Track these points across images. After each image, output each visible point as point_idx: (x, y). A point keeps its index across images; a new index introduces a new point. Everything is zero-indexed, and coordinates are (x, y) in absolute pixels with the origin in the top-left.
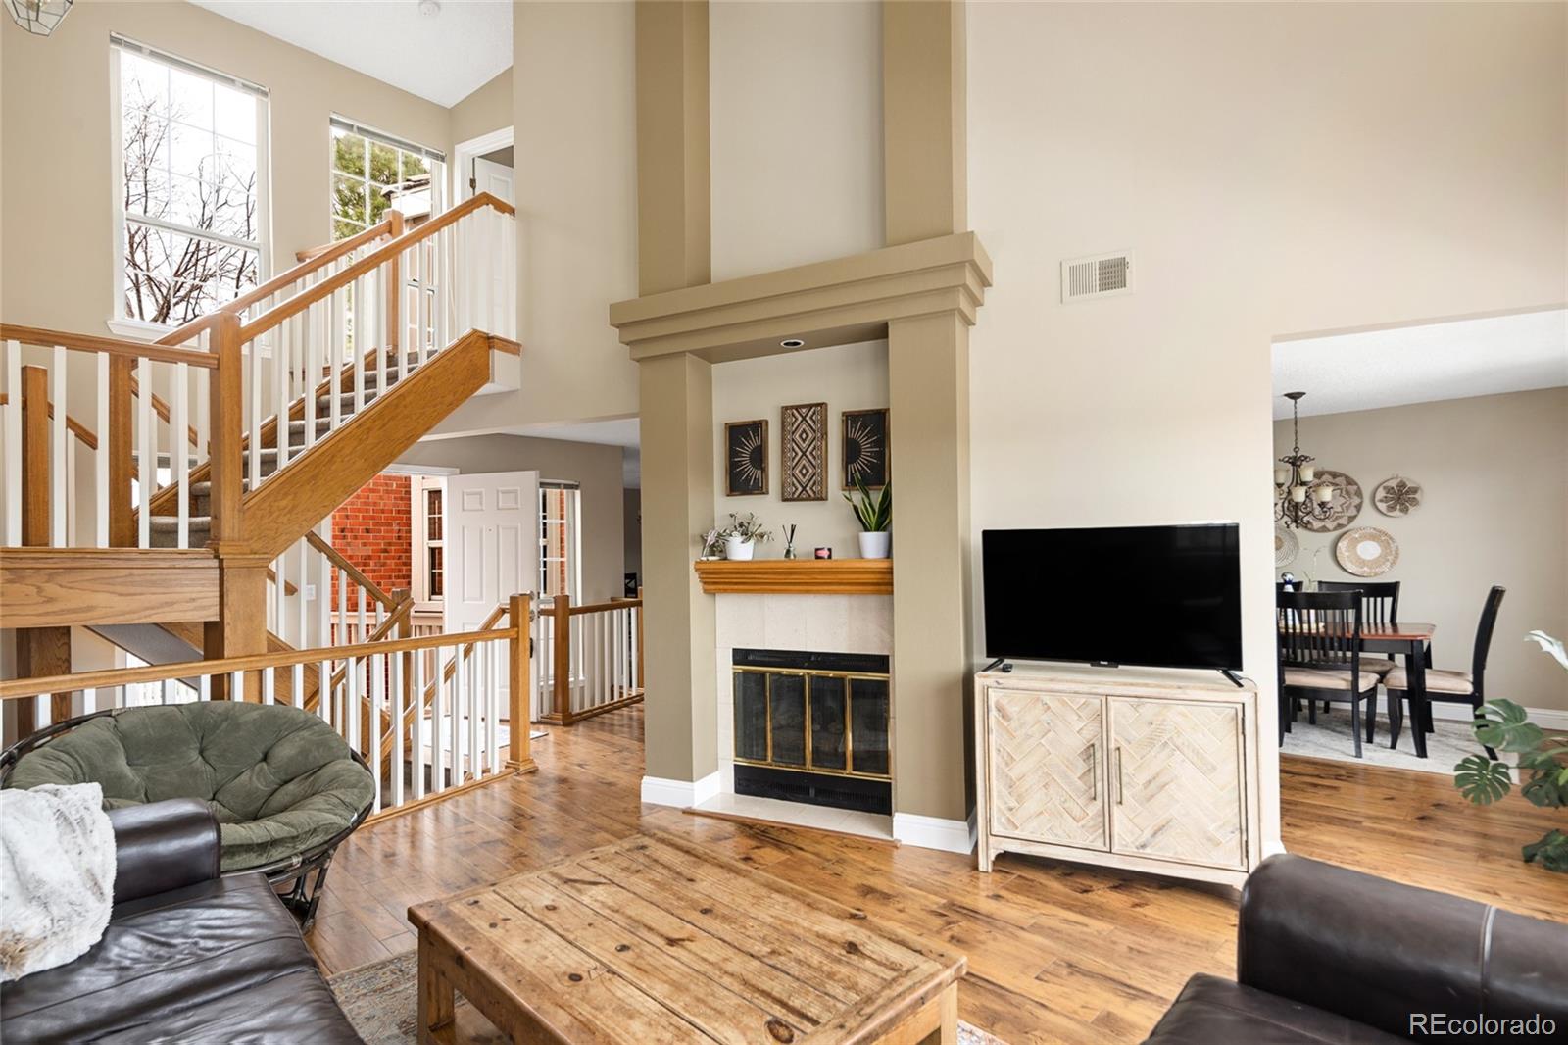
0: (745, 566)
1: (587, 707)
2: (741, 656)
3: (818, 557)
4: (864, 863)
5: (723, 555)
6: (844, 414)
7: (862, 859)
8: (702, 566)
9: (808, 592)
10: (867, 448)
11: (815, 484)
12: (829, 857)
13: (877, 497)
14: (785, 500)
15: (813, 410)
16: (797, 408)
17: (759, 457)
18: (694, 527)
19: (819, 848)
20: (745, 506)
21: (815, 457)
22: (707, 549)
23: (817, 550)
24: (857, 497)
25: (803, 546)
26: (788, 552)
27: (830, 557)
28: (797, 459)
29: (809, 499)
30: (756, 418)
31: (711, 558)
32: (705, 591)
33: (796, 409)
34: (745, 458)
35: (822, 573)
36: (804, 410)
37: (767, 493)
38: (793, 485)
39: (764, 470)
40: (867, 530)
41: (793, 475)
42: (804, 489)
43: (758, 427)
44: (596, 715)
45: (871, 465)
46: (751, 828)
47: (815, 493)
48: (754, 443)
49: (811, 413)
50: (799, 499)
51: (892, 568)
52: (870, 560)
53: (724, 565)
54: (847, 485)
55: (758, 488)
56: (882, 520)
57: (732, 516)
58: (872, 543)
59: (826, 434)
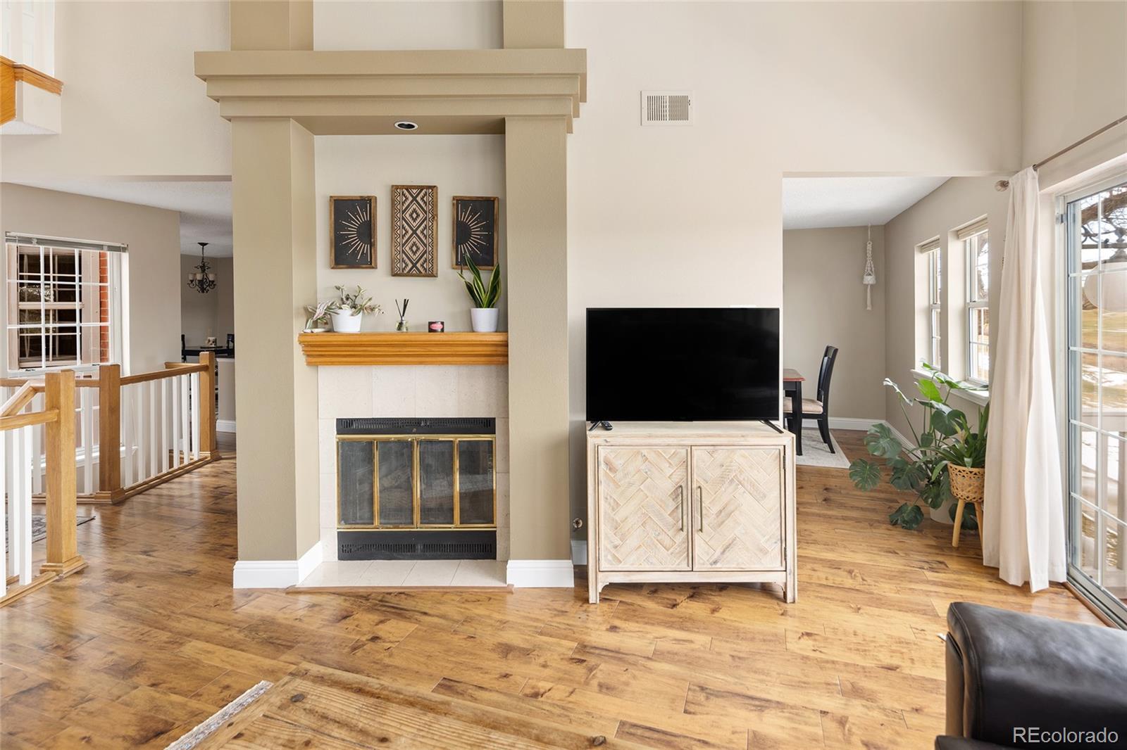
0: (352, 339)
1: (141, 479)
2: (345, 426)
3: (431, 330)
4: (489, 617)
5: (328, 327)
6: (454, 198)
7: (487, 613)
8: (308, 339)
9: (421, 363)
10: (476, 231)
11: (425, 261)
12: (456, 617)
13: (487, 277)
14: (394, 275)
15: (423, 191)
16: (408, 188)
17: (368, 232)
18: (299, 299)
19: (443, 609)
20: (350, 279)
21: (425, 236)
22: (310, 321)
23: (430, 323)
24: (469, 276)
25: (416, 318)
26: (401, 324)
27: (442, 330)
28: (407, 237)
29: (420, 275)
30: (365, 194)
31: (316, 331)
32: (309, 364)
33: (407, 190)
34: (352, 232)
35: (437, 345)
36: (415, 191)
37: (375, 268)
38: (404, 261)
39: (372, 245)
40: (479, 305)
41: (403, 252)
42: (414, 265)
43: (366, 203)
44: (153, 487)
45: (480, 247)
46: (367, 598)
47: (425, 269)
48: (364, 217)
49: (422, 194)
50: (409, 274)
51: (507, 341)
52: (484, 334)
53: (330, 338)
54: (457, 264)
55: (367, 262)
56: (493, 296)
57: (338, 288)
58: (485, 318)
59: (437, 215)
